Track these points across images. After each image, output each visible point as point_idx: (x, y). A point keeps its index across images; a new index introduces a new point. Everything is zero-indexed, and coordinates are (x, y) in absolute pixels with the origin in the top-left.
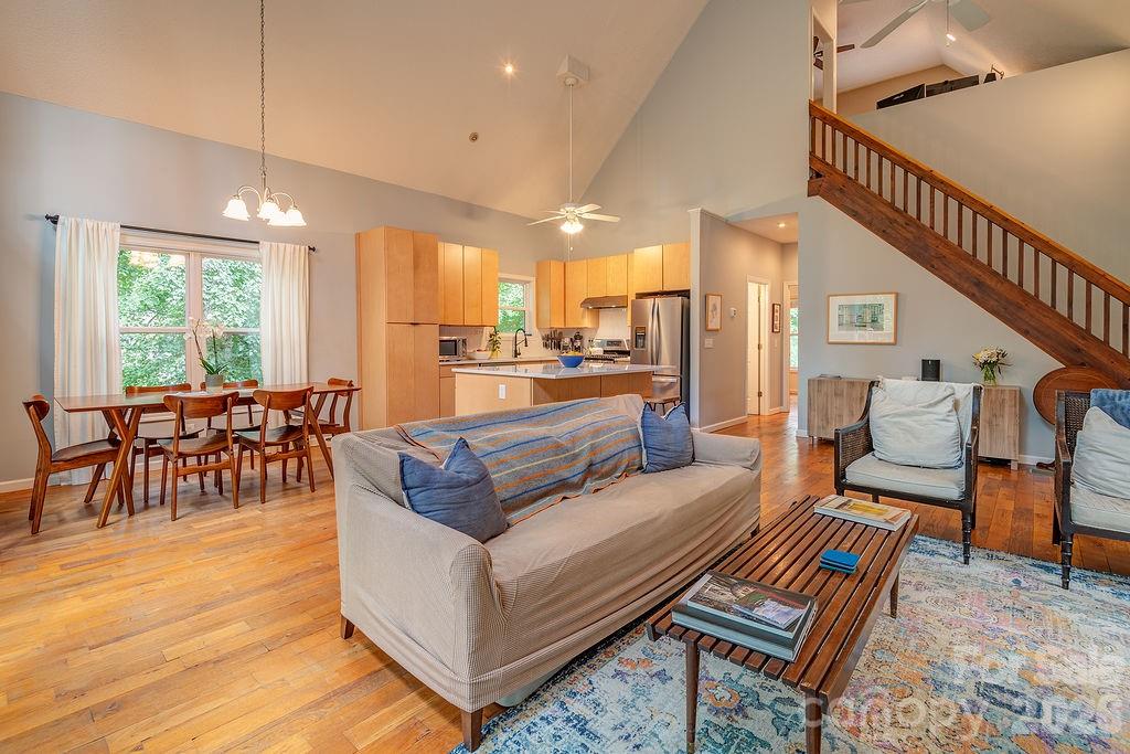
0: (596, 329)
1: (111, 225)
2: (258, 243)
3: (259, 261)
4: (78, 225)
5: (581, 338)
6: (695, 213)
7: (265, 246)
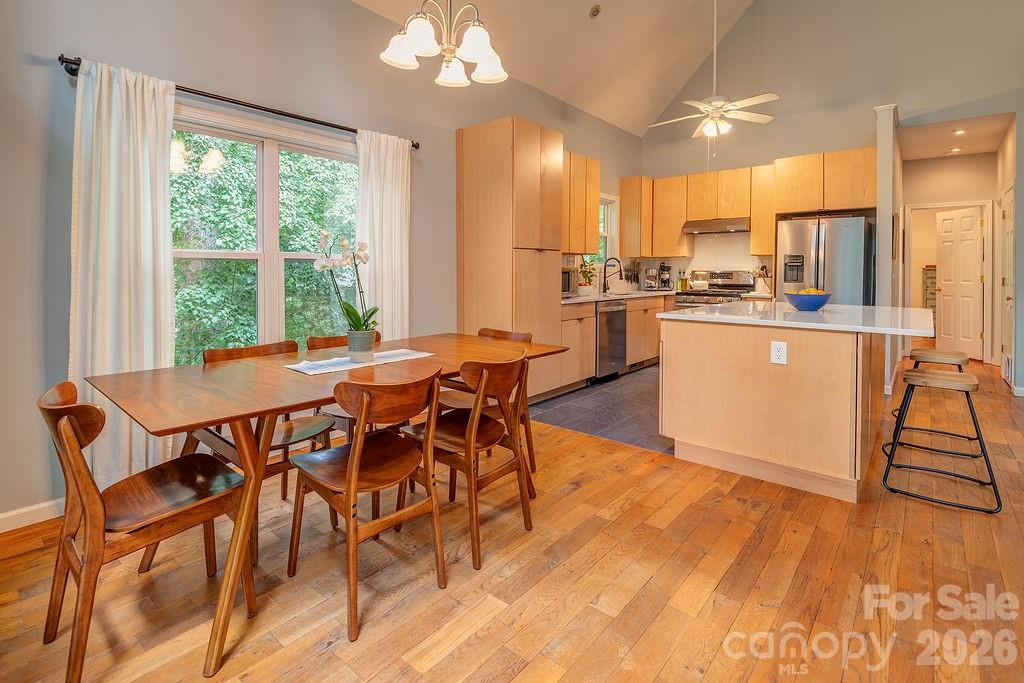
0: (689, 259)
1: (163, 83)
2: (355, 131)
3: (355, 160)
4: (110, 78)
5: (668, 269)
6: (884, 113)
7: (365, 137)
